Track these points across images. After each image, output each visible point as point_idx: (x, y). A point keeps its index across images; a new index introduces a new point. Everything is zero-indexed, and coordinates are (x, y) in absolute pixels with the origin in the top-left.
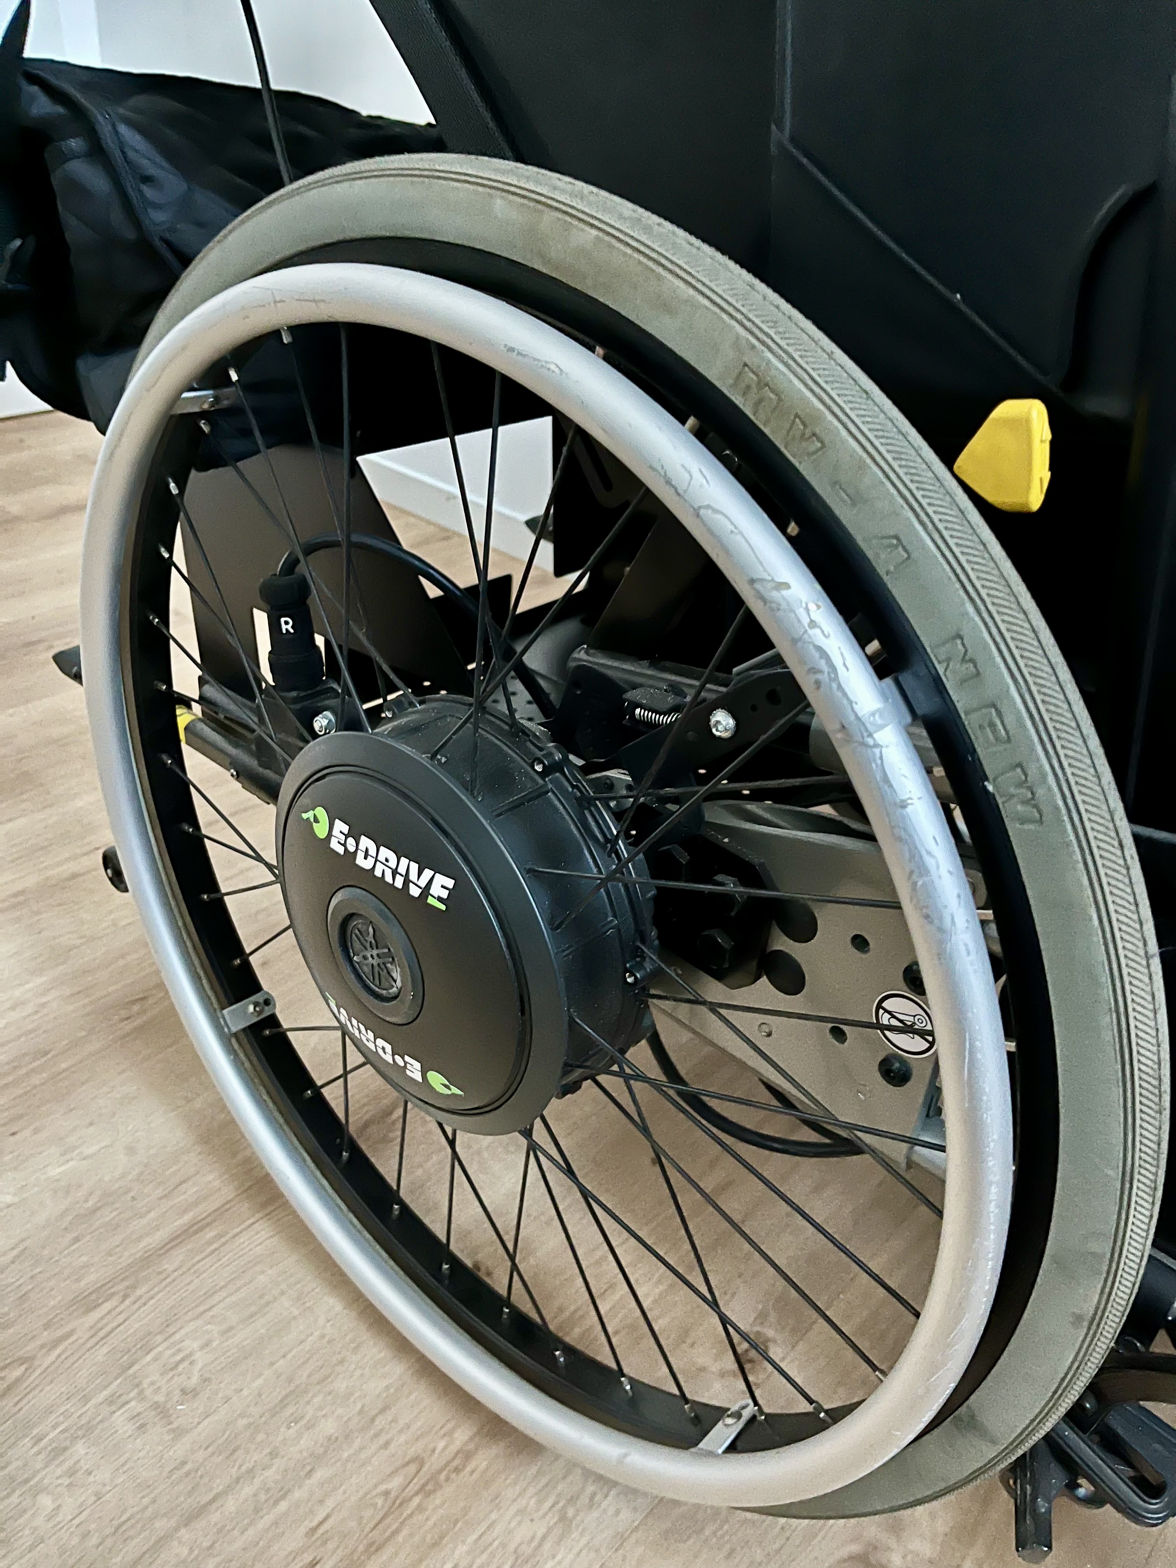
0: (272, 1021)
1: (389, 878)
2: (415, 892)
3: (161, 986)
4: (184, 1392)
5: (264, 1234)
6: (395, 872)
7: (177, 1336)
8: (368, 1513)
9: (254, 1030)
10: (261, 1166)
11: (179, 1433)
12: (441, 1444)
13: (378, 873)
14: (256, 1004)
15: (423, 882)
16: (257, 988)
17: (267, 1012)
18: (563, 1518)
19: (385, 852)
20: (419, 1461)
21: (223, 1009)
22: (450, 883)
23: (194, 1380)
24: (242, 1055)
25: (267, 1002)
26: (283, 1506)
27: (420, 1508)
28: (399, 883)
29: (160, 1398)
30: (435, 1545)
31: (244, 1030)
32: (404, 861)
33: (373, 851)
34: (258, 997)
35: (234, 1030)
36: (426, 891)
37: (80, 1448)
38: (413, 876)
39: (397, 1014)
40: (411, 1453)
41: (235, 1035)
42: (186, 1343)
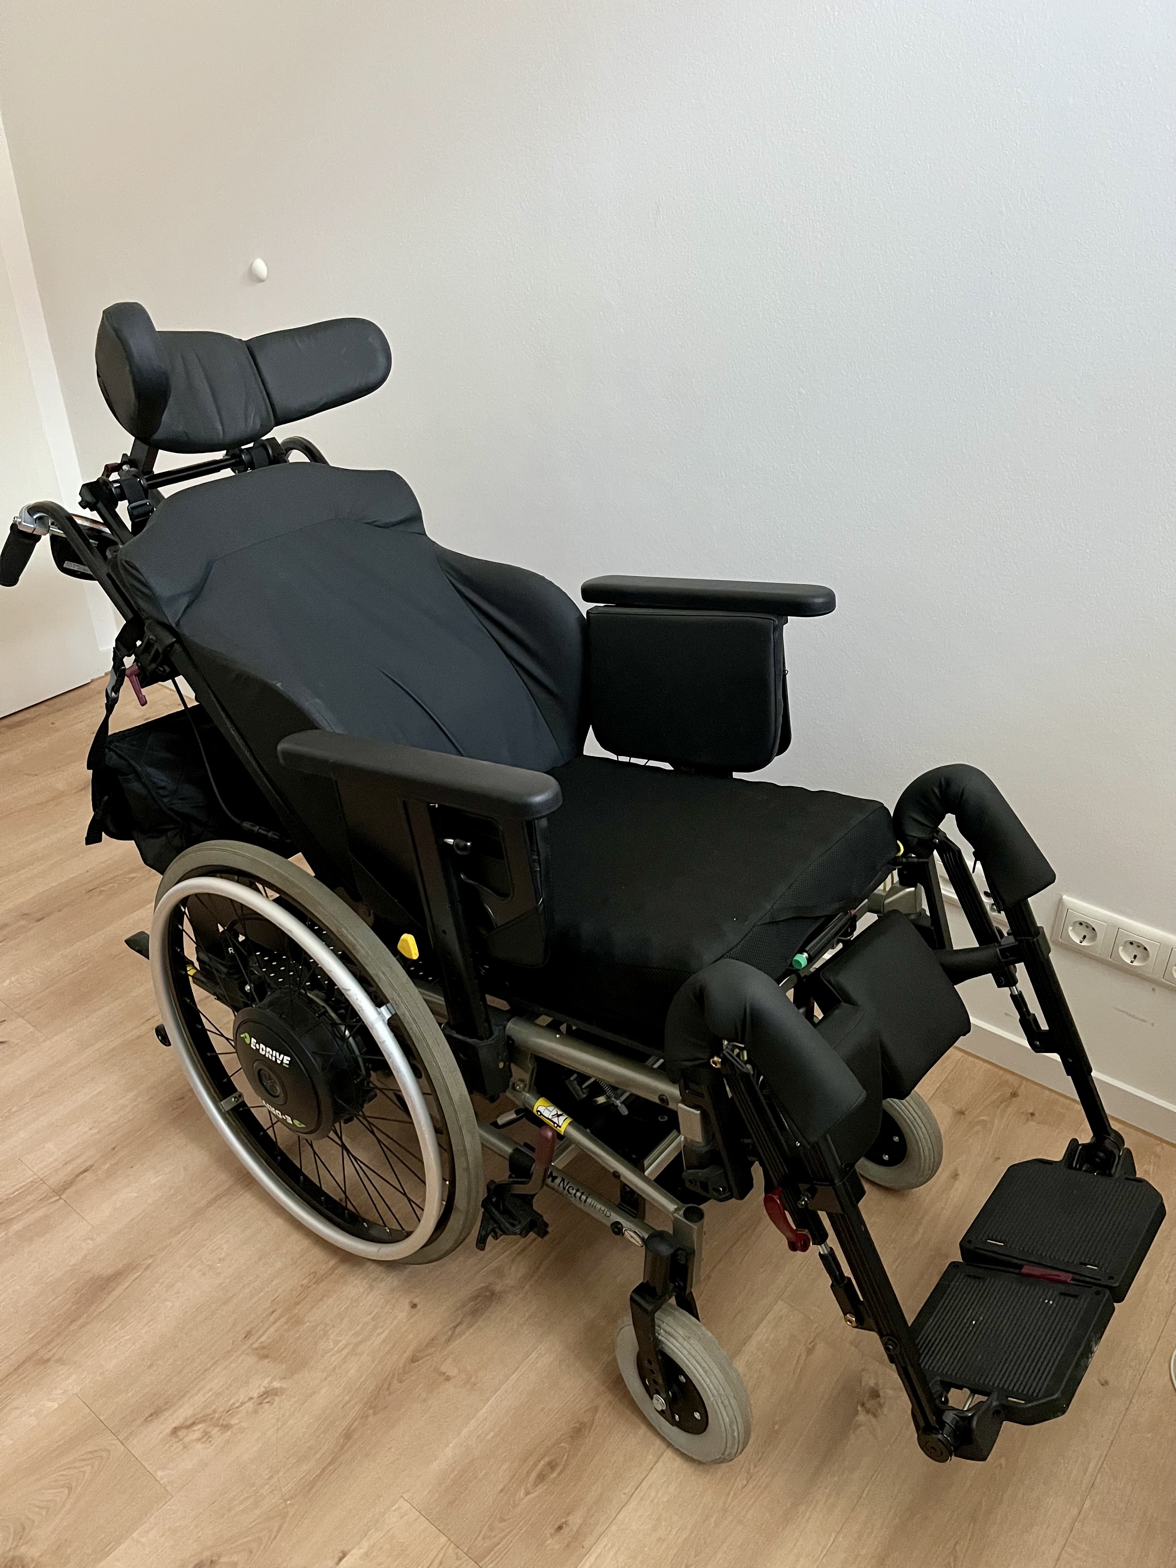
0: (243, 1104)
1: (270, 1058)
2: (279, 1062)
3: (191, 1090)
4: (220, 1260)
5: (248, 1197)
6: (272, 1056)
7: (215, 1240)
8: (294, 1293)
9: (235, 1110)
10: (245, 1169)
11: (219, 1274)
12: (324, 1266)
13: (267, 1056)
14: (235, 1098)
15: (281, 1059)
16: (236, 1090)
17: (241, 1100)
18: (371, 1287)
19: (268, 1049)
20: (316, 1273)
21: (221, 1101)
22: (289, 1059)
23: (223, 1255)
24: (231, 1120)
25: (240, 1096)
26: (261, 1294)
27: (314, 1289)
28: (274, 1059)
29: (210, 1263)
30: (321, 1300)
31: (231, 1109)
32: (274, 1052)
33: (264, 1049)
34: (236, 1094)
35: (227, 1110)
36: (282, 1061)
37: (179, 1284)
38: (278, 1057)
39: (280, 1101)
40: (312, 1271)
41: (228, 1112)
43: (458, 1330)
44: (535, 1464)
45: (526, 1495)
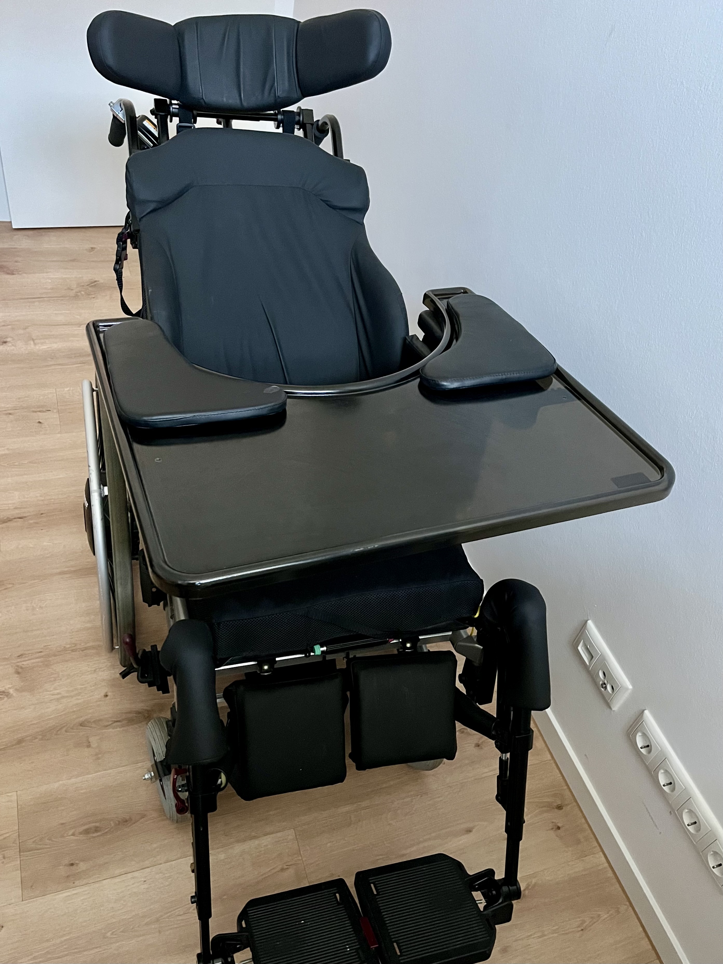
4: (40, 607)
7: (46, 595)
8: (58, 648)
11: (34, 614)
18: (95, 671)
23: (44, 605)
26: (43, 639)
29: (35, 606)
37: (13, 608)
42: (47, 597)
43: (115, 724)
44: (90, 823)
45: (72, 835)
